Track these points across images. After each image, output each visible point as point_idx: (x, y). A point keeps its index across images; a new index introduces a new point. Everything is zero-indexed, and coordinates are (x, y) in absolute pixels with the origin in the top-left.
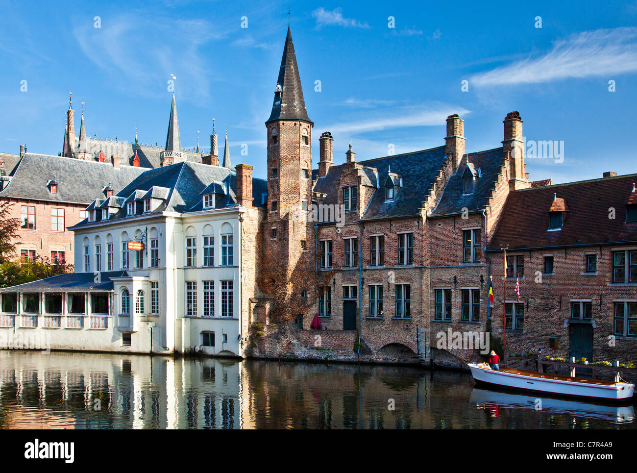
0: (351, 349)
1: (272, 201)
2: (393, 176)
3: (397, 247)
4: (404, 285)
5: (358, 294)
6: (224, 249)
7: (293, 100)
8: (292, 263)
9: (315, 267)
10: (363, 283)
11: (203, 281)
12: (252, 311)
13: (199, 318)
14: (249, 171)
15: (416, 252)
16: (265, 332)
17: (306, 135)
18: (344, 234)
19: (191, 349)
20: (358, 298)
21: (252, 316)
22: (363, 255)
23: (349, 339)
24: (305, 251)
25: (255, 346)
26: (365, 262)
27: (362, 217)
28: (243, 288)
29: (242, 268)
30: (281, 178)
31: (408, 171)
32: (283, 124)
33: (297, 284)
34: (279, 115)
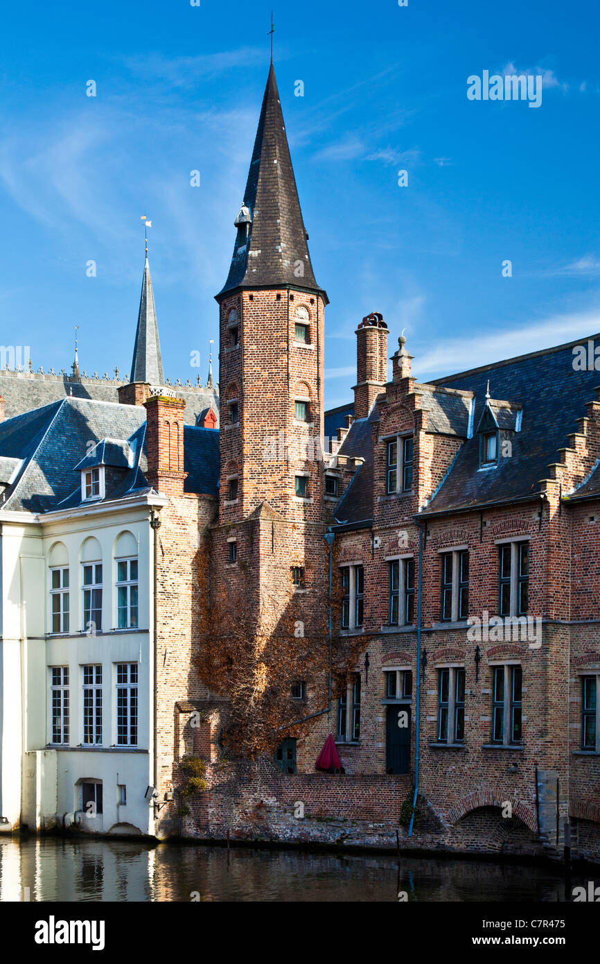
0: (394, 820)
1: (228, 477)
2: (494, 406)
3: (496, 577)
4: (509, 666)
5: (414, 690)
6: (123, 590)
7: (276, 241)
8: (268, 619)
9: (328, 629)
10: (424, 662)
11: (81, 665)
12: (181, 732)
13: (73, 750)
14: (175, 411)
15: (534, 586)
16: (209, 780)
17: (306, 322)
18: (386, 549)
19: (57, 819)
20: (414, 698)
21: (182, 743)
22: (424, 596)
23: (389, 796)
24: (301, 592)
25: (186, 812)
26: (429, 612)
27: (424, 508)
28: (158, 679)
29: (158, 634)
30: (245, 423)
31: (537, 394)
32: (251, 298)
33: (280, 668)
34: (243, 276)
